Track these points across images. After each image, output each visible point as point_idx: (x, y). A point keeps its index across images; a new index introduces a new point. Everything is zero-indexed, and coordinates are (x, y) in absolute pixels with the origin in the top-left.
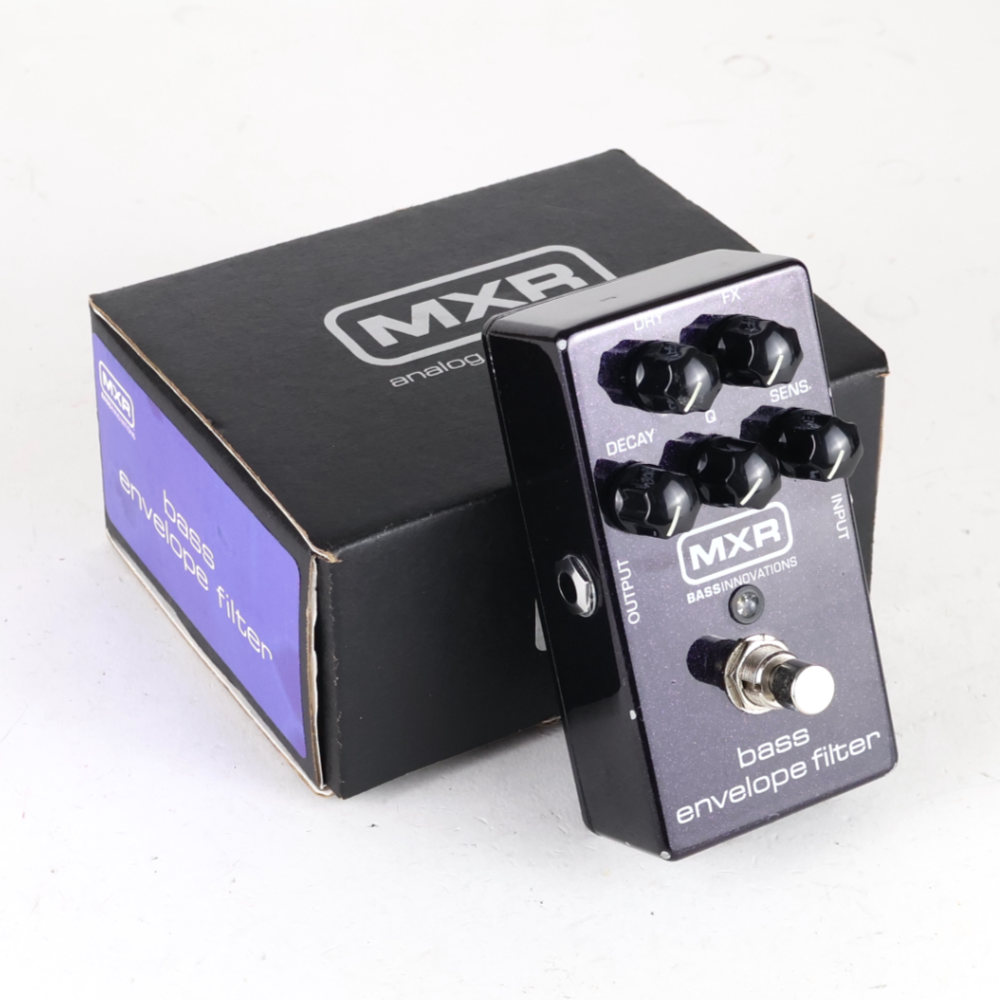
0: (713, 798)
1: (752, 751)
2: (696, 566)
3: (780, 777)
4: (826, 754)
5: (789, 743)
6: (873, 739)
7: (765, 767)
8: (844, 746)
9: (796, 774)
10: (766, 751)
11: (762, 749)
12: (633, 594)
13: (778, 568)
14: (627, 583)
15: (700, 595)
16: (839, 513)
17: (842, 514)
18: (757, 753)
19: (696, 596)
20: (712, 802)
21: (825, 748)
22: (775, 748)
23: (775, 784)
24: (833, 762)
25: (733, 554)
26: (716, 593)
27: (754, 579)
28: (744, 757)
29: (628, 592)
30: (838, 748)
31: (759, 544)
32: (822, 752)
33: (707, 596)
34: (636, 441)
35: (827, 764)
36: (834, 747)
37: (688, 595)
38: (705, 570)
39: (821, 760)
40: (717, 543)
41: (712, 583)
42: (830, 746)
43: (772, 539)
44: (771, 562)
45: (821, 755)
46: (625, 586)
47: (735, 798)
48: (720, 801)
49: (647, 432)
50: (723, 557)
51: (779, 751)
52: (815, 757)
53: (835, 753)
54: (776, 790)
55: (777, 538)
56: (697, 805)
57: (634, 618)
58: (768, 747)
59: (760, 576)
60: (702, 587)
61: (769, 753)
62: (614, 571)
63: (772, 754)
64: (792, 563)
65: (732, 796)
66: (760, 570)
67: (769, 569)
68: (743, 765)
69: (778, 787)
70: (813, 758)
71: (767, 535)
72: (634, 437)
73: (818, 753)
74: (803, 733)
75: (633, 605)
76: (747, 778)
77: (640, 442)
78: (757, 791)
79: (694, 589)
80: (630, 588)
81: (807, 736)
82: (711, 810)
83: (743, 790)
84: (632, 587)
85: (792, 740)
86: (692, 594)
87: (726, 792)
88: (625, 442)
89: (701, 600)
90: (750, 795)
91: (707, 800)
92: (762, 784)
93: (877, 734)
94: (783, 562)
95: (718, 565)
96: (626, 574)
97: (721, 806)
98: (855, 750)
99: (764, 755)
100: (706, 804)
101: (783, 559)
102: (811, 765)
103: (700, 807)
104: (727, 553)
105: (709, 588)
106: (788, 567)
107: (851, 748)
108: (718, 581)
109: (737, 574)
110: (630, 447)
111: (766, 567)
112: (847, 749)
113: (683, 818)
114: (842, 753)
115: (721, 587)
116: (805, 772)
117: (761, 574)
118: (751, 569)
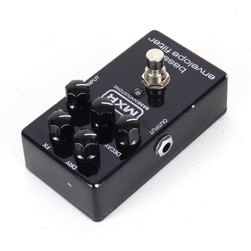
0: (201, 72)
1: (179, 69)
2: (137, 112)
3: (181, 58)
4: (165, 49)
5: (169, 60)
6: (151, 39)
7: (182, 63)
8: (159, 46)
9: (177, 54)
10: (176, 65)
11: (177, 67)
12: (158, 125)
13: (121, 90)
14: (156, 128)
15: (144, 107)
16: (92, 82)
17: (92, 81)
18: (179, 67)
19: (146, 108)
20: (202, 72)
22: (174, 64)
23: (184, 58)
24: (166, 46)
26: (141, 103)
27: (129, 95)
28: (183, 70)
29: (159, 127)
31: (117, 99)
32: (165, 51)
33: (143, 105)
35: (168, 47)
38: (136, 109)
40: (126, 110)
43: (113, 96)
44: (120, 93)
45: (166, 50)
47: (197, 66)
48: (201, 69)
50: (129, 106)
51: (174, 62)
52: (168, 51)
53: (163, 47)
54: (186, 57)
55: (112, 95)
56: (206, 75)
57: (165, 121)
58: (175, 65)
59: (127, 94)
60: (142, 107)
61: (176, 64)
62: (155, 134)
63: (176, 63)
64: (116, 87)
65: (197, 68)
66: (125, 94)
67: (123, 92)
68: (185, 69)
71: (113, 98)
73: (167, 51)
75: (162, 123)
76: (188, 66)
78: (190, 62)
79: (144, 109)
80: (157, 127)
81: (164, 57)
82: (205, 71)
83: (192, 65)
84: (156, 126)
85: (168, 60)
86: (146, 109)
87: (197, 70)
89: (146, 106)
90: (192, 63)
91: (203, 73)
92: (187, 62)
93: (149, 39)
94: (118, 90)
95: (132, 106)
96: (153, 130)
97: (202, 69)
98: (158, 42)
99: (178, 65)
100: (204, 73)
102: (171, 52)
103: (206, 74)
104: (126, 106)
105: (140, 105)
106: (118, 87)
107: (158, 44)
108: (136, 104)
109: (131, 100)
111: (123, 93)
112: (159, 45)
113: (213, 77)
114: (162, 45)
115: (138, 102)
116: (174, 52)
117: (126, 93)
118: (126, 97)
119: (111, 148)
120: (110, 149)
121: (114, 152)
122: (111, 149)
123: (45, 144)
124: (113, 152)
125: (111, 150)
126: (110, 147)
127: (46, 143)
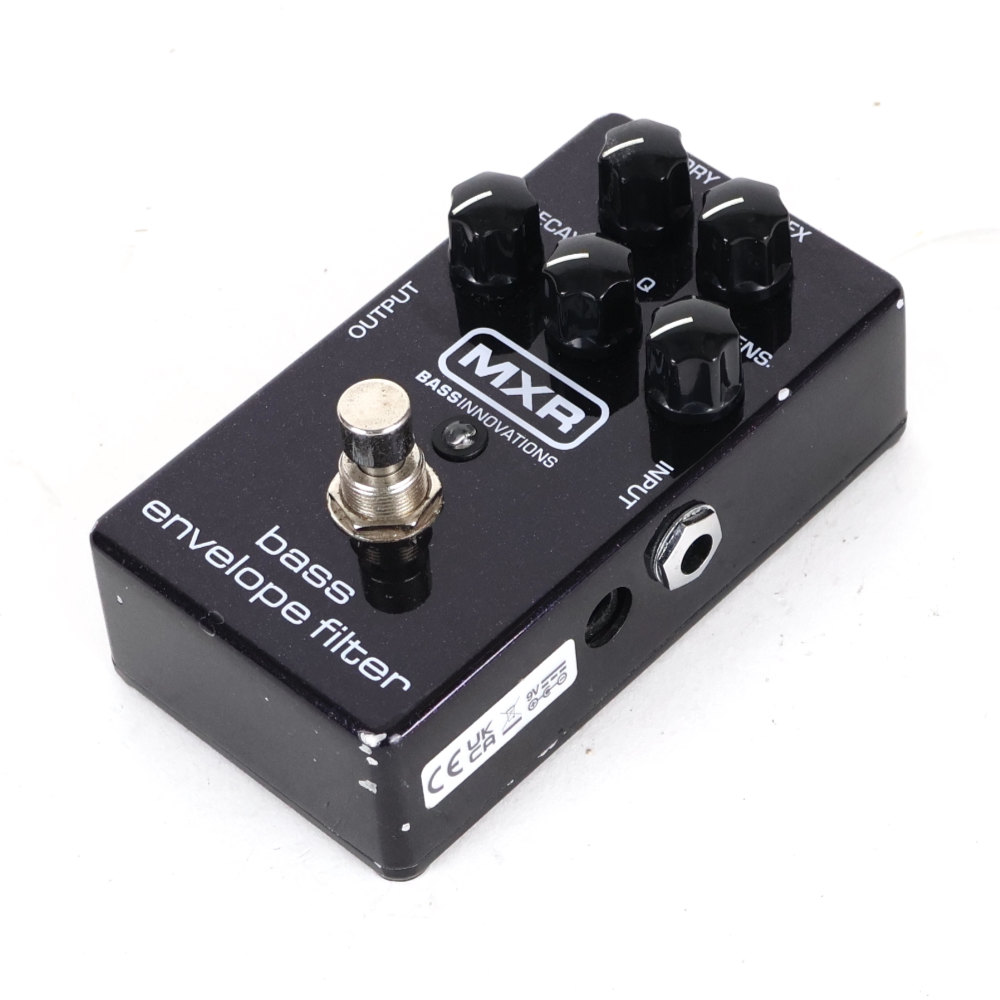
0: (197, 531)
1: (285, 544)
2: (465, 361)
3: (272, 596)
4: (339, 634)
5: (324, 582)
6: (398, 684)
7: (273, 569)
8: (365, 652)
9: (289, 612)
10: (296, 560)
11: (295, 554)
12: (384, 317)
13: (529, 448)
14: (392, 303)
15: (434, 384)
16: (649, 479)
17: (650, 484)
18: (286, 551)
19: (429, 380)
20: (191, 533)
21: (345, 629)
22: (306, 568)
23: (260, 595)
24: (333, 650)
25: (509, 392)
26: (449, 398)
27: (497, 430)
28: (271, 538)
29: (382, 310)
30: (355, 645)
31: (542, 413)
32: (339, 629)
33: (439, 392)
35: (326, 644)
36: (354, 639)
37: (425, 372)
38: (468, 373)
39: (327, 634)
40: (508, 369)
41: (456, 387)
42: (352, 634)
43: (560, 424)
44: (532, 438)
45: (333, 630)
46: (388, 304)
47: (212, 556)
48: (197, 543)
50: (496, 383)
51: (305, 575)
52: (325, 624)
53: (346, 645)
54: (252, 600)
55: (565, 428)
56: (177, 517)
57: (357, 332)
58: (302, 560)
60: (445, 380)
61: (296, 565)
63: (296, 570)
64: (550, 462)
65: (213, 551)
66: (513, 431)
67: (521, 440)
68: (260, 543)
69: (258, 600)
70: (322, 622)
71: (559, 416)
73: (333, 625)
74: (347, 592)
75: (371, 323)
76: (247, 557)
78: (237, 578)
79: (436, 373)
80: (388, 309)
81: (346, 599)
82: (179, 537)
83: (228, 562)
84: (392, 311)
85: (329, 584)
86: (430, 376)
87: (213, 542)
89: (430, 387)
90: (228, 573)
91: (190, 527)
92: (249, 579)
93: (407, 685)
94: (541, 450)
95: (484, 383)
96: (402, 298)
97: (193, 546)
98: (366, 668)
99: (288, 560)
100: (186, 527)
101: (545, 448)
102: (313, 623)
103: (177, 522)
104: (505, 385)
105: (450, 389)
106: (540, 460)
107: (367, 662)
108: (466, 394)
109: (487, 409)
111: (520, 436)
112: (363, 658)
113: (150, 511)
114: (353, 654)
115: (460, 400)
116: (299, 622)
117: (509, 435)
118: (505, 421)
119: (560, 232)
120: (563, 227)
121: (548, 219)
122: (558, 229)
123: (805, 237)
124: (549, 216)
125: (560, 224)
126: (564, 233)
127: (801, 240)
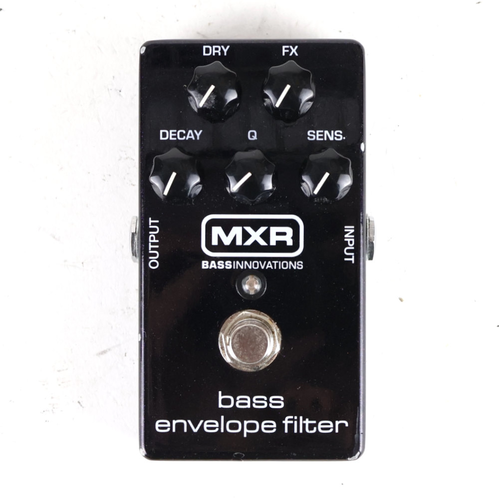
34: (186, 135)
46: (152, 238)
49: (195, 131)
72: (184, 132)
77: (188, 137)
88: (176, 133)
110: (179, 138)
